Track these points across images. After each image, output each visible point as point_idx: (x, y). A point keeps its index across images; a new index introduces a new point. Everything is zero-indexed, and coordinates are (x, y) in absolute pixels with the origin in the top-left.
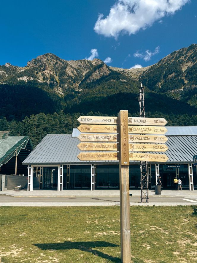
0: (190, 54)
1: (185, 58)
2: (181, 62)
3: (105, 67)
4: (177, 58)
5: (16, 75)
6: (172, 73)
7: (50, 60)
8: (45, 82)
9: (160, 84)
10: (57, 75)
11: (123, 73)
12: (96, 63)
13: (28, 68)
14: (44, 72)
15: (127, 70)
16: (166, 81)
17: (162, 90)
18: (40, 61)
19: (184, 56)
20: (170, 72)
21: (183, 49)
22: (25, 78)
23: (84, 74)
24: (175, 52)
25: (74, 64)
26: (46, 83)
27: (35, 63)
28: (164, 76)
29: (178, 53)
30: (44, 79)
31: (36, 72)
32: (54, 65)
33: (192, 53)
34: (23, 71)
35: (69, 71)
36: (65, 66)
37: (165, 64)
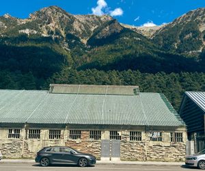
1: (202, 18)
3: (116, 24)
5: (16, 27)
9: (176, 44)
13: (31, 21)
14: (49, 25)
15: (138, 28)
16: (182, 42)
17: (179, 50)
18: (44, 13)
20: (187, 32)
22: (27, 31)
23: (92, 30)
24: (192, 12)
25: (82, 19)
26: (50, 38)
27: (38, 15)
28: (180, 36)
30: (48, 33)
32: (60, 19)
35: (76, 26)
36: (73, 20)
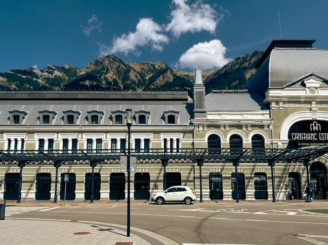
0: (253, 60)
2: (246, 69)
4: (242, 64)
6: (236, 80)
7: (112, 63)
8: (108, 87)
10: (120, 80)
11: (187, 77)
12: (159, 66)
19: (247, 63)
21: (247, 54)
29: (242, 59)
31: (98, 75)
33: (256, 59)
34: (84, 73)
37: (229, 69)
